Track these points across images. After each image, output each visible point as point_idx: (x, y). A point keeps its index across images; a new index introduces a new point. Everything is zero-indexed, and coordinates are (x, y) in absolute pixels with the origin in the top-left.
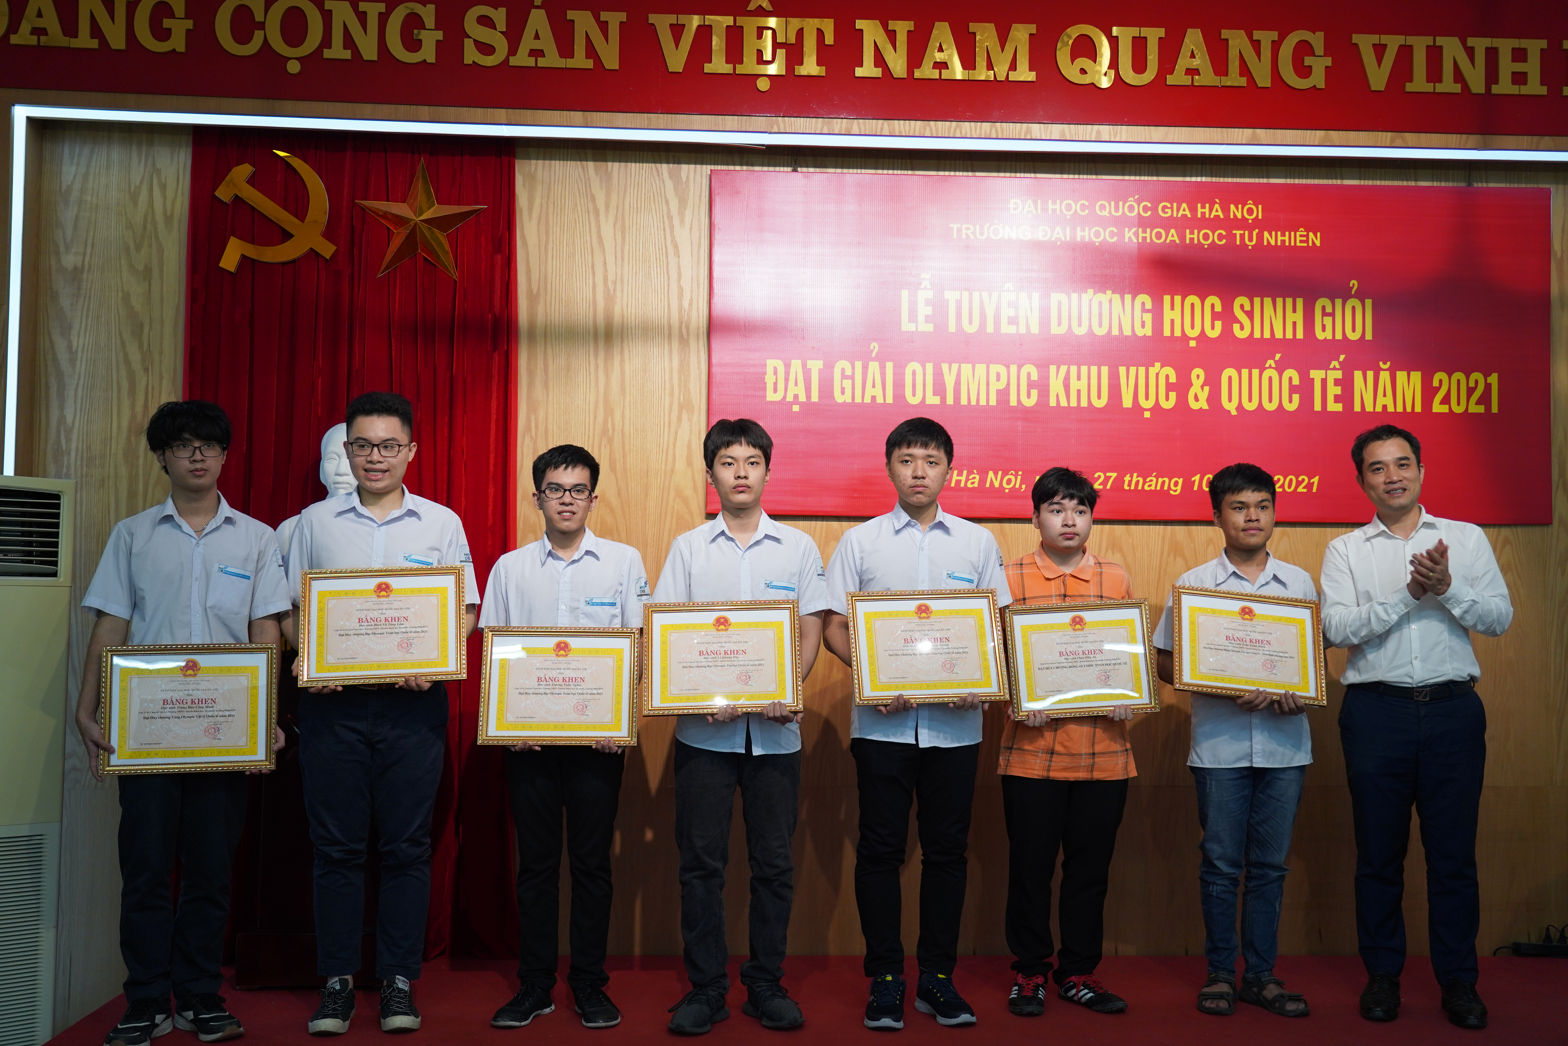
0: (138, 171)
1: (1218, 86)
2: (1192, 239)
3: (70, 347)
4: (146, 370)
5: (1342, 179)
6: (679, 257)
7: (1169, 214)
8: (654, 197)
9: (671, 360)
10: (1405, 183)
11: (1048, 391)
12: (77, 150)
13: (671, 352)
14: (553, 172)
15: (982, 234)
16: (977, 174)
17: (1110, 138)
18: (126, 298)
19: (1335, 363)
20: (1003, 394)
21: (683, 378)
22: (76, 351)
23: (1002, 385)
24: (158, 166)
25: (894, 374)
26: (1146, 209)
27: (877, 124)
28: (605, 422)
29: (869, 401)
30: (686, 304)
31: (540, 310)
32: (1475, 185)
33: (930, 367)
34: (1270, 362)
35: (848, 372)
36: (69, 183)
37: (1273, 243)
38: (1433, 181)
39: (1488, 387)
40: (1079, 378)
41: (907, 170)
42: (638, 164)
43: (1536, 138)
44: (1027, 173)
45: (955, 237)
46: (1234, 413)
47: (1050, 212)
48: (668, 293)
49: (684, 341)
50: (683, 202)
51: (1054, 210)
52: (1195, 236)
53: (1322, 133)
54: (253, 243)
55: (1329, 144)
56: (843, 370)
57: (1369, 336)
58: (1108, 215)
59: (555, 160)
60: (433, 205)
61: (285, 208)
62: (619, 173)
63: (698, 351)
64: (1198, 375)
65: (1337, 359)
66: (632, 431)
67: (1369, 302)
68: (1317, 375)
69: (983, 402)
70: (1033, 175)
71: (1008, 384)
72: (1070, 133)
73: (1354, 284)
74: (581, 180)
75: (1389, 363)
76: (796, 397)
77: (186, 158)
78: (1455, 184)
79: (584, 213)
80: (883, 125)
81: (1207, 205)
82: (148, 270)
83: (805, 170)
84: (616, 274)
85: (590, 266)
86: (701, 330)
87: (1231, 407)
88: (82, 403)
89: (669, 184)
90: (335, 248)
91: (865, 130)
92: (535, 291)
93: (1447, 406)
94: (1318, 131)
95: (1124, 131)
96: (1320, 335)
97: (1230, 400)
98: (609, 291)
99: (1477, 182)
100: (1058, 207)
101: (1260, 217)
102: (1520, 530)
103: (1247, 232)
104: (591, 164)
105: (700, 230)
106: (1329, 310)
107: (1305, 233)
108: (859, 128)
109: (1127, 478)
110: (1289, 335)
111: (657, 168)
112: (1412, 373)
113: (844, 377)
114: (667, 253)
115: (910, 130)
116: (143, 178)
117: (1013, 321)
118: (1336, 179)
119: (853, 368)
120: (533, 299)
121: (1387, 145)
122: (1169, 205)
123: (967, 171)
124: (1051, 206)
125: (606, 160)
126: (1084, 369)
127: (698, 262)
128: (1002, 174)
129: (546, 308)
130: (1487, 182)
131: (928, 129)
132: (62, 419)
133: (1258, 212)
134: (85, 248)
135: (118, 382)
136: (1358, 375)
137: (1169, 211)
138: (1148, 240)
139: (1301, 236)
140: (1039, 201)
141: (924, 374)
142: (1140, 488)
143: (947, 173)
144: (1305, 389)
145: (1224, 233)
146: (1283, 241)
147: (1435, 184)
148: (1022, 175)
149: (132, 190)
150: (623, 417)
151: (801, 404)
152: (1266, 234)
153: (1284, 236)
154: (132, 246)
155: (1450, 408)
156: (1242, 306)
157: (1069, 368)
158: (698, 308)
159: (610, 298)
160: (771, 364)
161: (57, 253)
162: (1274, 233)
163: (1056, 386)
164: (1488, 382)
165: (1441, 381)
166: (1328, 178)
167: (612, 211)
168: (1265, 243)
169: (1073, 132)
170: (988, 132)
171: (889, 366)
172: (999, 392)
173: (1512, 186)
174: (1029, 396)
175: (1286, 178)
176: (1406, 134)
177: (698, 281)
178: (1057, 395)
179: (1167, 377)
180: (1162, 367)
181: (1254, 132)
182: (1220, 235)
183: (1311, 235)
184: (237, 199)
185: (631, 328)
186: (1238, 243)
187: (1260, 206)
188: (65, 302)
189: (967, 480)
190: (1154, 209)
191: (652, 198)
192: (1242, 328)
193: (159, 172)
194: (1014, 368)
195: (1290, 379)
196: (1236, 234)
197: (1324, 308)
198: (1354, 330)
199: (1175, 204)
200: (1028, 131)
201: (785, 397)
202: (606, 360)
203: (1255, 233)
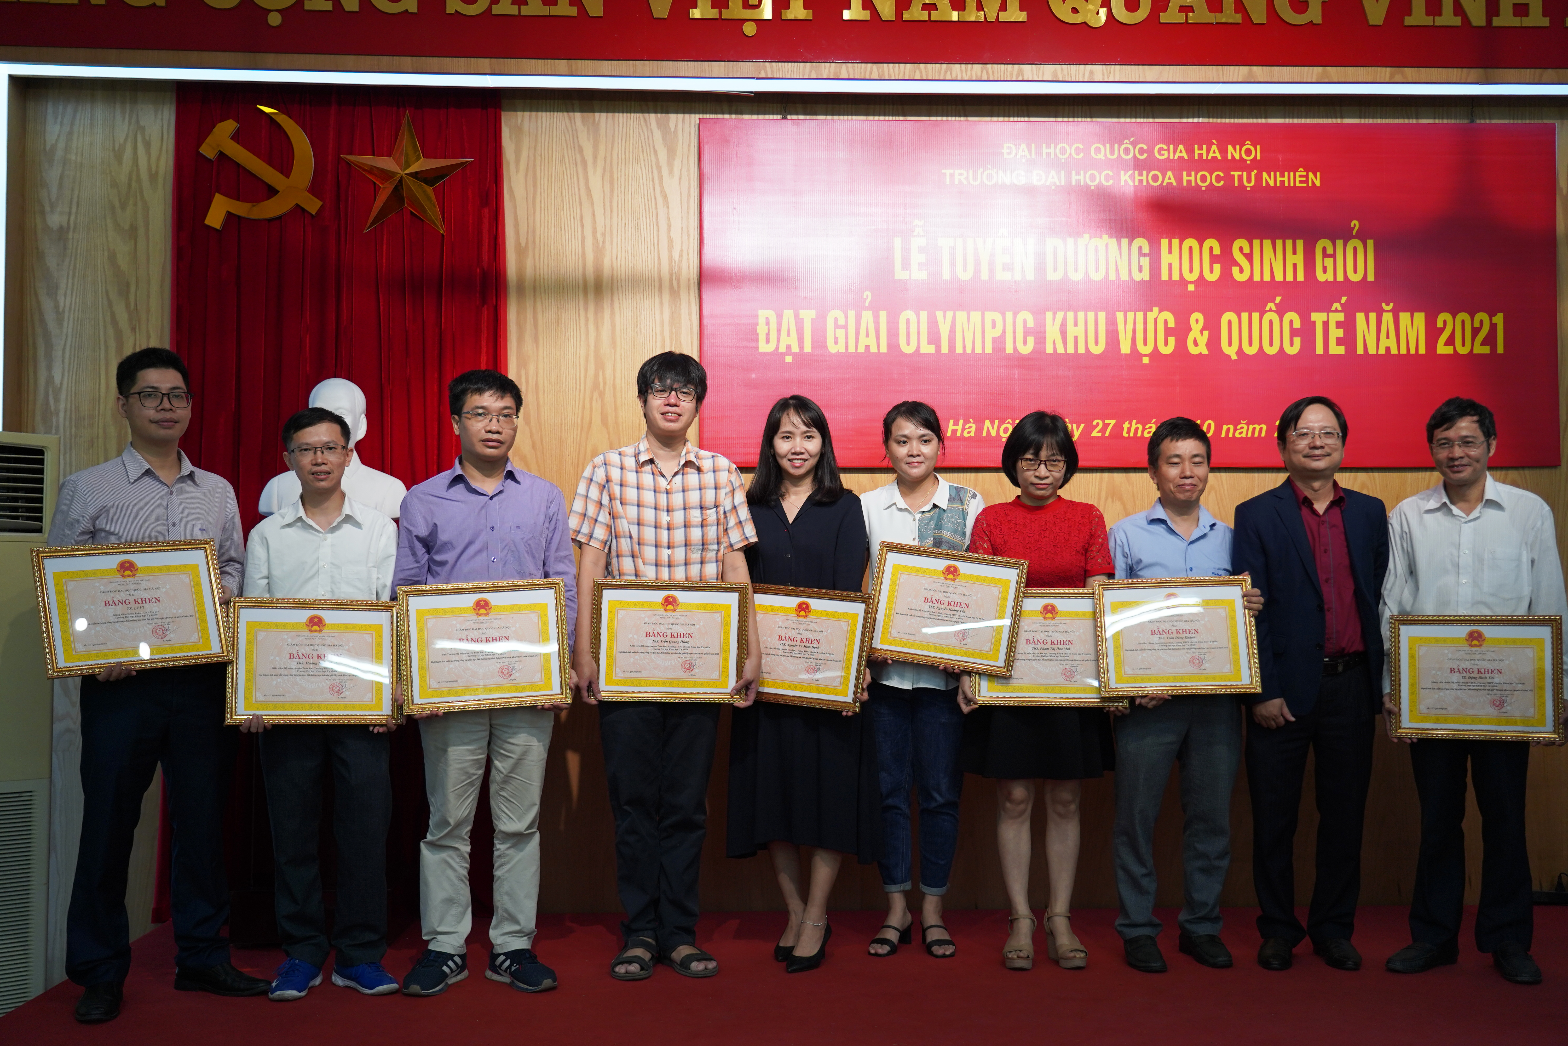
0: (122, 129)
1: (1212, 24)
2: (1189, 182)
3: (57, 307)
4: (133, 329)
5: (1342, 117)
6: (668, 208)
7: (1166, 156)
8: (642, 147)
9: (662, 312)
10: (1406, 121)
11: (1045, 338)
12: (61, 108)
13: (661, 303)
14: (539, 124)
15: (975, 179)
16: (970, 119)
17: (1103, 78)
18: (112, 258)
19: (1336, 306)
20: (998, 343)
21: (674, 331)
22: (64, 311)
23: (997, 333)
24: (142, 123)
25: (888, 323)
26: (1142, 151)
27: (866, 68)
28: (596, 376)
29: (863, 351)
30: (676, 255)
31: (529, 263)
32: (1478, 121)
33: (924, 315)
34: (1271, 305)
35: (842, 322)
36: (54, 142)
37: (1272, 184)
38: (1435, 118)
39: (1493, 327)
40: (1076, 325)
41: (899, 115)
42: (625, 114)
43: (1538, 71)
44: (1021, 117)
45: (948, 182)
46: (1234, 357)
47: (1044, 156)
48: (658, 244)
49: (674, 293)
50: (672, 153)
51: (1048, 154)
52: (1192, 178)
53: (1320, 69)
54: (238, 200)
55: (1327, 81)
56: (836, 320)
57: (1371, 277)
58: (1103, 158)
59: (542, 111)
60: (418, 159)
61: (270, 163)
62: (606, 123)
63: (689, 302)
64: (1197, 320)
65: (1339, 301)
66: (623, 385)
67: (1370, 243)
68: (1318, 317)
69: (978, 350)
70: (1026, 119)
71: (1004, 332)
72: (1062, 73)
73: (1355, 225)
74: (568, 131)
75: (1392, 305)
76: (789, 347)
77: (170, 114)
78: (1458, 121)
79: (571, 165)
80: (872, 68)
81: (1204, 147)
82: (133, 229)
83: (794, 117)
84: (605, 226)
85: (578, 219)
86: (692, 281)
87: (1231, 351)
88: (70, 364)
89: (657, 134)
90: (321, 203)
91: (854, 74)
92: (523, 245)
93: (1452, 347)
94: (1315, 68)
95: (1117, 71)
96: (1321, 277)
97: (1230, 344)
98: (598, 243)
99: (1480, 119)
100: (1052, 150)
101: (1258, 158)
102: (1527, 472)
103: (1245, 174)
104: (578, 115)
105: (689, 180)
106: (1330, 251)
107: (1305, 174)
108: (848, 72)
109: (1126, 425)
110: (1290, 278)
111: (645, 119)
112: (1416, 314)
113: (837, 326)
114: (656, 204)
115: (899, 73)
116: (127, 135)
117: (1007, 267)
118: (1336, 118)
119: (846, 317)
120: (521, 252)
121: (1386, 81)
122: (1165, 147)
123: (960, 116)
124: (1045, 150)
125: (592, 110)
126: (1081, 315)
127: (688, 213)
128: (995, 119)
129: (535, 262)
130: (1490, 119)
131: (918, 72)
132: (50, 380)
133: (1257, 153)
134: (71, 208)
135: (106, 342)
136: (1360, 317)
137: (1166, 153)
138: (1145, 183)
139: (1300, 176)
140: (1033, 145)
141: (919, 323)
142: (1139, 435)
143: (939, 118)
144: (1306, 332)
145: (1222, 175)
146: (1282, 182)
147: (1437, 121)
148: (1016, 119)
149: (116, 149)
150: (614, 370)
151: (794, 355)
152: (1265, 175)
153: (1283, 176)
154: (117, 204)
155: (1455, 349)
156: (1241, 249)
157: (1065, 314)
158: (688, 260)
159: (599, 251)
160: (763, 314)
161: (43, 213)
162: (1272, 174)
163: (1052, 333)
164: (1494, 321)
165: (1445, 322)
166: (1327, 117)
167: (600, 162)
168: (1264, 184)
169: (1065, 73)
170: (979, 74)
171: (883, 315)
172: (994, 340)
173: (1516, 122)
174: (1025, 343)
175: (1285, 117)
176: (1406, 69)
177: (688, 231)
178: (1054, 343)
179: (1166, 322)
180: (1160, 312)
181: (1250, 69)
182: (1218, 176)
183: (1311, 175)
184: (222, 155)
185: (621, 280)
186: (1236, 184)
187: (1258, 147)
188: (51, 262)
189: (963, 429)
190: (1150, 151)
191: (640, 149)
192: (1241, 271)
193: (143, 129)
194: (1009, 315)
195: (1291, 322)
196: (1234, 175)
197: (1324, 249)
198: (1355, 271)
199: (1171, 146)
200: (1020, 72)
201: (777, 348)
202: (596, 313)
203: (1253, 174)
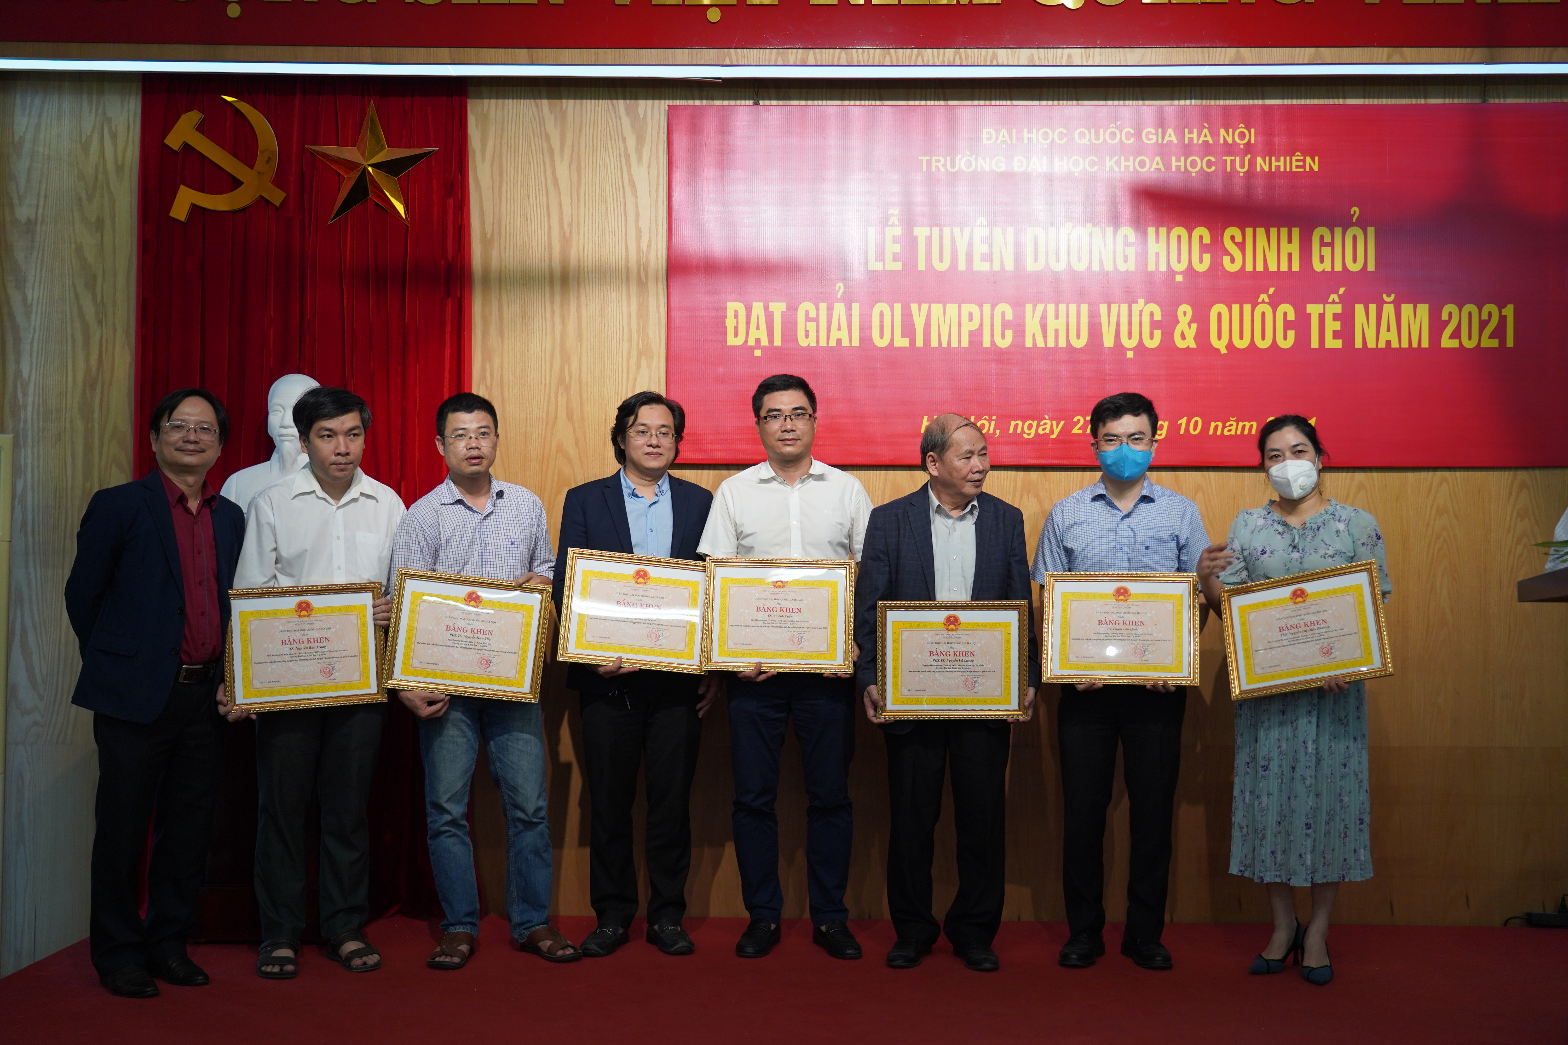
0: (89, 120)
1: (1197, 4)
2: (1178, 167)
3: (25, 300)
4: (100, 322)
5: (1344, 98)
6: (637, 197)
7: (1154, 141)
8: (610, 134)
9: (629, 305)
10: (1414, 101)
11: (1024, 331)
12: (29, 100)
13: (629, 296)
14: (506, 111)
15: (953, 166)
16: (950, 103)
17: (1082, 62)
18: (79, 250)
19: (1334, 297)
20: (976, 335)
21: (641, 324)
22: (31, 305)
23: (975, 325)
24: (109, 114)
25: (861, 315)
26: (1128, 135)
27: (834, 53)
28: (562, 370)
29: (835, 345)
30: (644, 246)
31: (495, 254)
32: (1492, 101)
33: (898, 307)
34: (1263, 297)
35: (813, 314)
36: (22, 134)
37: (1266, 169)
38: (1445, 98)
39: (1503, 319)
40: (1057, 317)
41: (875, 100)
42: (593, 101)
43: (1548, 50)
44: (1003, 100)
45: (925, 169)
46: (1224, 351)
47: (1026, 141)
48: (626, 235)
49: (642, 284)
50: (640, 139)
51: (1030, 139)
52: (1182, 164)
53: (1312, 50)
54: (203, 192)
55: (1320, 62)
56: (807, 312)
57: (1371, 267)
58: (1088, 143)
59: (509, 99)
60: (383, 148)
61: (235, 154)
62: (574, 110)
63: (657, 294)
64: (1185, 312)
65: (1337, 292)
66: (589, 379)
67: (1371, 231)
68: (1314, 310)
69: (954, 344)
70: (1009, 102)
71: (981, 325)
72: (1039, 57)
73: (1355, 211)
74: (535, 118)
75: (1393, 296)
76: (758, 341)
77: (136, 105)
78: (1469, 101)
79: (538, 153)
80: (840, 54)
81: (1195, 130)
82: (100, 221)
83: (767, 102)
84: (572, 216)
85: (545, 208)
86: (660, 272)
87: (1221, 345)
88: (37, 357)
89: (626, 121)
90: (284, 195)
91: (822, 60)
92: (489, 236)
93: (1457, 341)
94: (1307, 49)
95: (1098, 54)
96: (1318, 267)
97: (1220, 338)
98: (565, 234)
99: (1494, 98)
100: (1034, 135)
101: (1253, 141)
102: (1538, 473)
103: (1238, 158)
104: (545, 102)
105: (658, 168)
106: (1328, 239)
107: (1302, 158)
108: (815, 58)
110: (1284, 267)
111: (613, 105)
112: (1419, 306)
113: (808, 319)
114: (624, 193)
115: (868, 59)
116: (94, 127)
117: (987, 257)
118: (1338, 98)
119: (818, 309)
120: (487, 243)
121: (1383, 62)
122: (1153, 131)
123: (939, 100)
124: (1026, 135)
125: (560, 97)
126: (1062, 307)
127: (657, 202)
128: (976, 102)
129: (500, 253)
130: (1505, 97)
131: (888, 57)
132: (18, 374)
133: (1251, 136)
134: (38, 200)
135: (73, 336)
136: (1359, 309)
137: (1154, 137)
138: (1131, 169)
139: (1297, 161)
140: (1014, 130)
141: (892, 315)
143: (917, 103)
144: (1301, 325)
145: (1213, 159)
146: (1278, 167)
147: (1447, 101)
148: (998, 102)
149: (83, 140)
150: (580, 364)
151: (763, 349)
152: (1259, 160)
153: (1279, 161)
154: (84, 196)
155: (1461, 343)
156: (1233, 238)
157: (1046, 307)
158: (657, 250)
159: (565, 241)
160: (732, 306)
161: (11, 206)
162: (1267, 158)
163: (1032, 326)
164: (1503, 314)
165: (1450, 314)
166: (1329, 98)
167: (567, 151)
168: (1258, 170)
169: (1042, 57)
170: (952, 59)
171: (856, 307)
172: (971, 333)
173: (1533, 101)
174: (1003, 336)
175: (1283, 98)
176: (1404, 49)
177: (656, 221)
178: (1034, 335)
179: (1152, 314)
180: (1146, 303)
181: (1238, 51)
182: (1209, 161)
183: (1308, 159)
184: (186, 146)
185: (588, 272)
186: (1229, 170)
187: (1253, 130)
188: (20, 255)
190: (1138, 135)
191: (609, 136)
192: (1233, 260)
193: (109, 120)
194: (987, 308)
195: (1285, 314)
196: (1226, 160)
197: (1322, 237)
198: (1355, 261)
199: (1160, 130)
200: (995, 57)
201: (746, 341)
202: (562, 305)
203: (1247, 159)
